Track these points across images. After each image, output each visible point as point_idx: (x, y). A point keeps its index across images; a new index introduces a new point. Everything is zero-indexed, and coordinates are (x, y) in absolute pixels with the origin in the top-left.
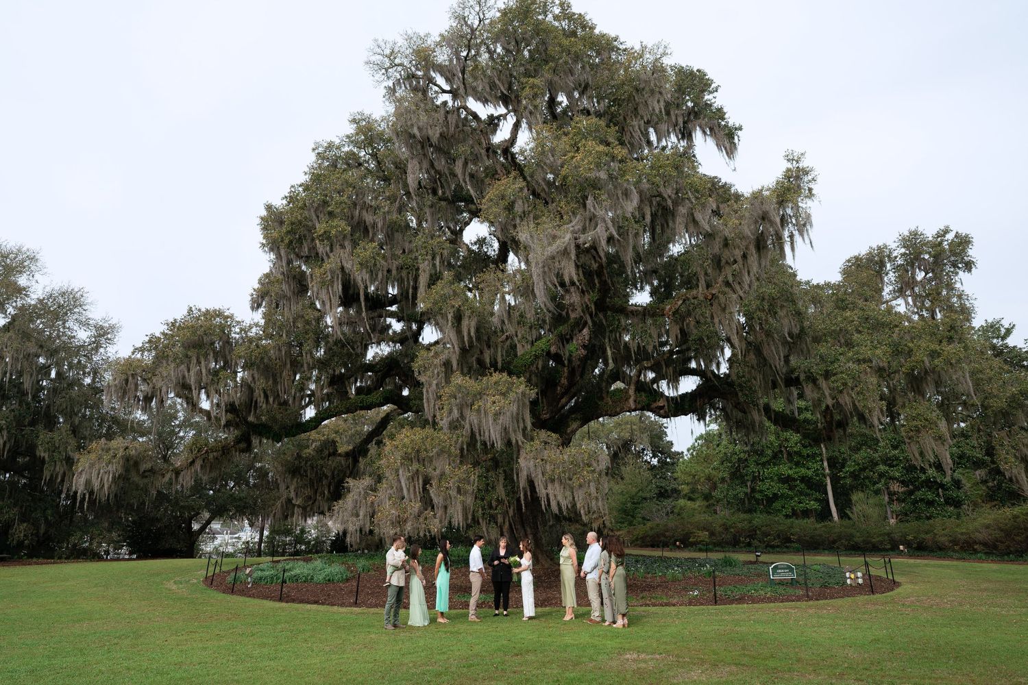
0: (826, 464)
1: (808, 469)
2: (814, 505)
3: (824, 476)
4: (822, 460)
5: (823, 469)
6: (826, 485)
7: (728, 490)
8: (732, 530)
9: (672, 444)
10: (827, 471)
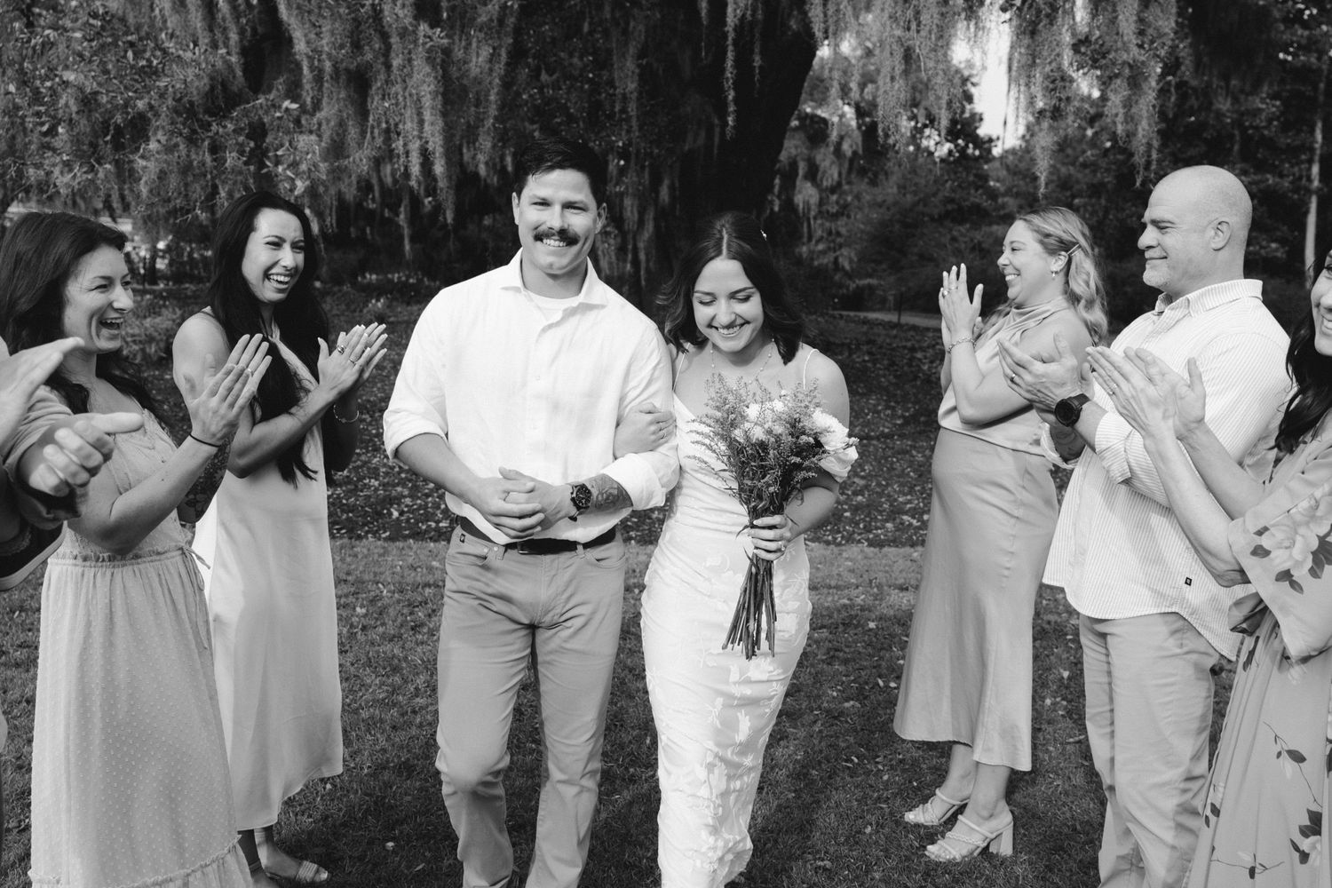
0: (1315, 169)
1: (1281, 176)
2: (1276, 250)
3: (1309, 192)
4: (1310, 162)
5: (1309, 180)
6: (1307, 212)
7: (1106, 212)
8: (1129, 289)
9: (981, 119)
10: (1316, 183)
